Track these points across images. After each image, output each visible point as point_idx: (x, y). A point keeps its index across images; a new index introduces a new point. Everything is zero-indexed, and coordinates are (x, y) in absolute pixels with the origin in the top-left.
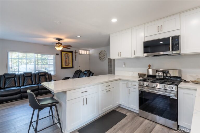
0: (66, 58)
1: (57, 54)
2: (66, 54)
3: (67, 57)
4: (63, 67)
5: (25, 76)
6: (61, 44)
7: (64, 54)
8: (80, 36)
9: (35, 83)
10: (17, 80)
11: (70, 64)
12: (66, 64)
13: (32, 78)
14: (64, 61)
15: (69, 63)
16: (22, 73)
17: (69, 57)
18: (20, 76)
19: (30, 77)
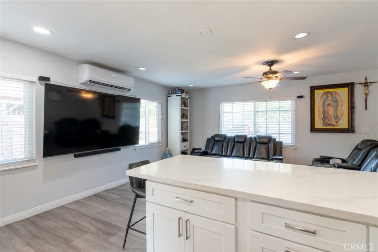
0: (329, 105)
1: (300, 97)
2: (328, 92)
3: (330, 103)
4: (316, 127)
5: (236, 140)
6: (275, 73)
7: (321, 95)
8: (304, 35)
9: (247, 156)
10: (225, 146)
11: (340, 122)
12: (327, 121)
13: (245, 145)
14: (319, 112)
15: (336, 117)
16: (233, 135)
17: (337, 102)
18: (230, 140)
19: (242, 144)
